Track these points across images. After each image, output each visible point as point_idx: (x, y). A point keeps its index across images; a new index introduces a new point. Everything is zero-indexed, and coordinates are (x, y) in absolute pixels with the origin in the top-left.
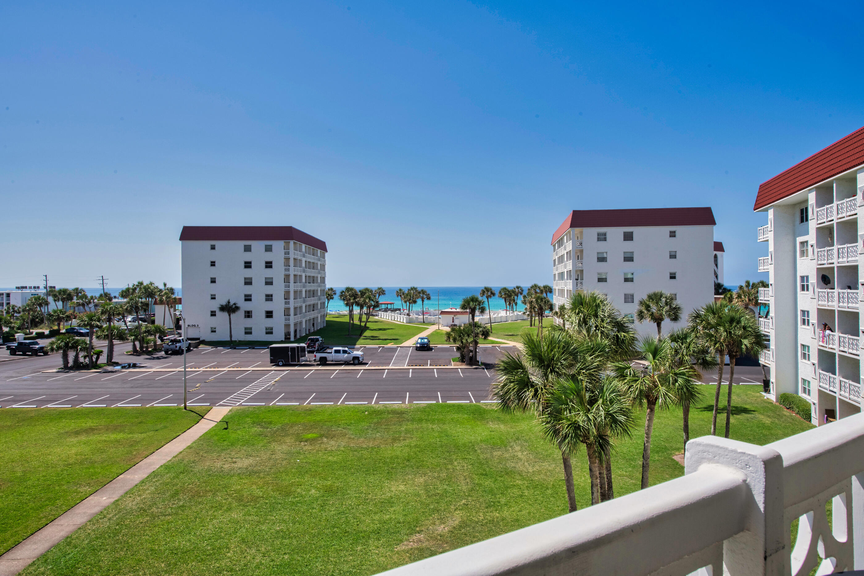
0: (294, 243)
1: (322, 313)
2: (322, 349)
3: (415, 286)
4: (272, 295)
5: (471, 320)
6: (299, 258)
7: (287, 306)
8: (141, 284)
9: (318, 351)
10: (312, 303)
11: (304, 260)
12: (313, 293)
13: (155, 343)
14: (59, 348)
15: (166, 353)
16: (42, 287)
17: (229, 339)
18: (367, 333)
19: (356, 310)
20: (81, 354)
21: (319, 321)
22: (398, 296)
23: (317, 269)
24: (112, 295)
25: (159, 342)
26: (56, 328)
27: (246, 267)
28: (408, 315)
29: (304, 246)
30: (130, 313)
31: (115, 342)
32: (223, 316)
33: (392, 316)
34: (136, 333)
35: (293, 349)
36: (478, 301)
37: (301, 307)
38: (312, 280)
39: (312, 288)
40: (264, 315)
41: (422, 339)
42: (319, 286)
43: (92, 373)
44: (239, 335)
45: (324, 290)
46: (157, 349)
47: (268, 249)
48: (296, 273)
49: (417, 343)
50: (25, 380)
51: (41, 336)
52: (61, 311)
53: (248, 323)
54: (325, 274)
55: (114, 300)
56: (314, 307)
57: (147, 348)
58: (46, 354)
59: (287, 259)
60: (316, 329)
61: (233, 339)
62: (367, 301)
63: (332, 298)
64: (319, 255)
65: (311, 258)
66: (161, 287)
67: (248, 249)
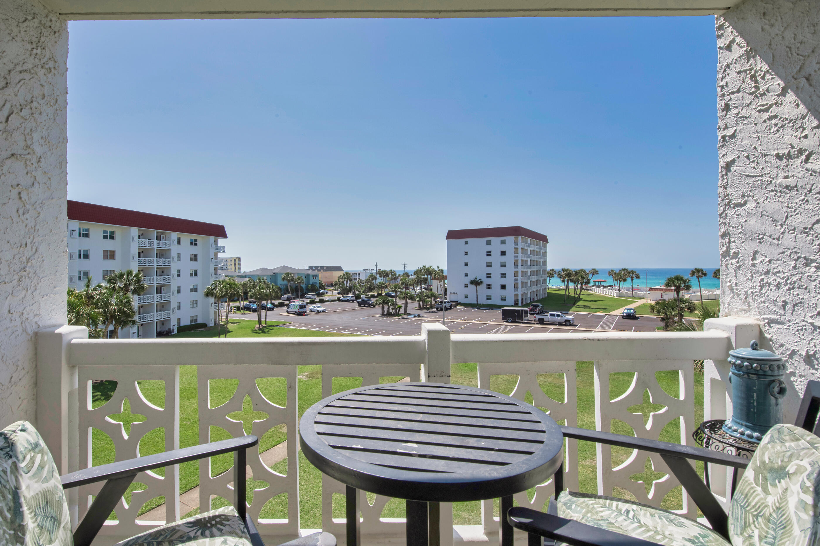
0: (522, 238)
1: (544, 287)
2: (541, 312)
3: (626, 268)
4: (505, 274)
5: (676, 296)
6: (525, 248)
7: (516, 281)
8: (425, 267)
9: (538, 314)
10: (536, 279)
11: (529, 249)
12: (537, 273)
13: (431, 303)
14: (380, 303)
15: (437, 309)
16: (375, 269)
17: (476, 303)
18: (580, 303)
19: (572, 286)
20: (391, 307)
21: (541, 292)
22: (610, 275)
23: (540, 255)
24: (410, 274)
25: (433, 302)
26: (380, 292)
27: (487, 255)
28: (619, 290)
29: (529, 239)
30: (417, 285)
31: (409, 301)
32: (472, 287)
33: (603, 291)
34: (421, 297)
35: (518, 311)
36: (683, 280)
37: (527, 283)
38: (537, 263)
39: (536, 269)
40: (500, 287)
41: (628, 309)
42: (542, 268)
43: (396, 319)
44: (483, 300)
45: (545, 271)
46: (432, 307)
47: (503, 242)
48: (523, 258)
49: (624, 313)
50: (364, 320)
51: (373, 296)
52: (383, 283)
53: (489, 292)
54: (546, 259)
55: (411, 277)
56: (537, 282)
57: (426, 306)
58: (374, 306)
59: (517, 249)
60: (538, 299)
61: (479, 303)
62: (580, 279)
63: (553, 277)
64: (541, 245)
65: (535, 248)
66: (436, 269)
67: (489, 243)
